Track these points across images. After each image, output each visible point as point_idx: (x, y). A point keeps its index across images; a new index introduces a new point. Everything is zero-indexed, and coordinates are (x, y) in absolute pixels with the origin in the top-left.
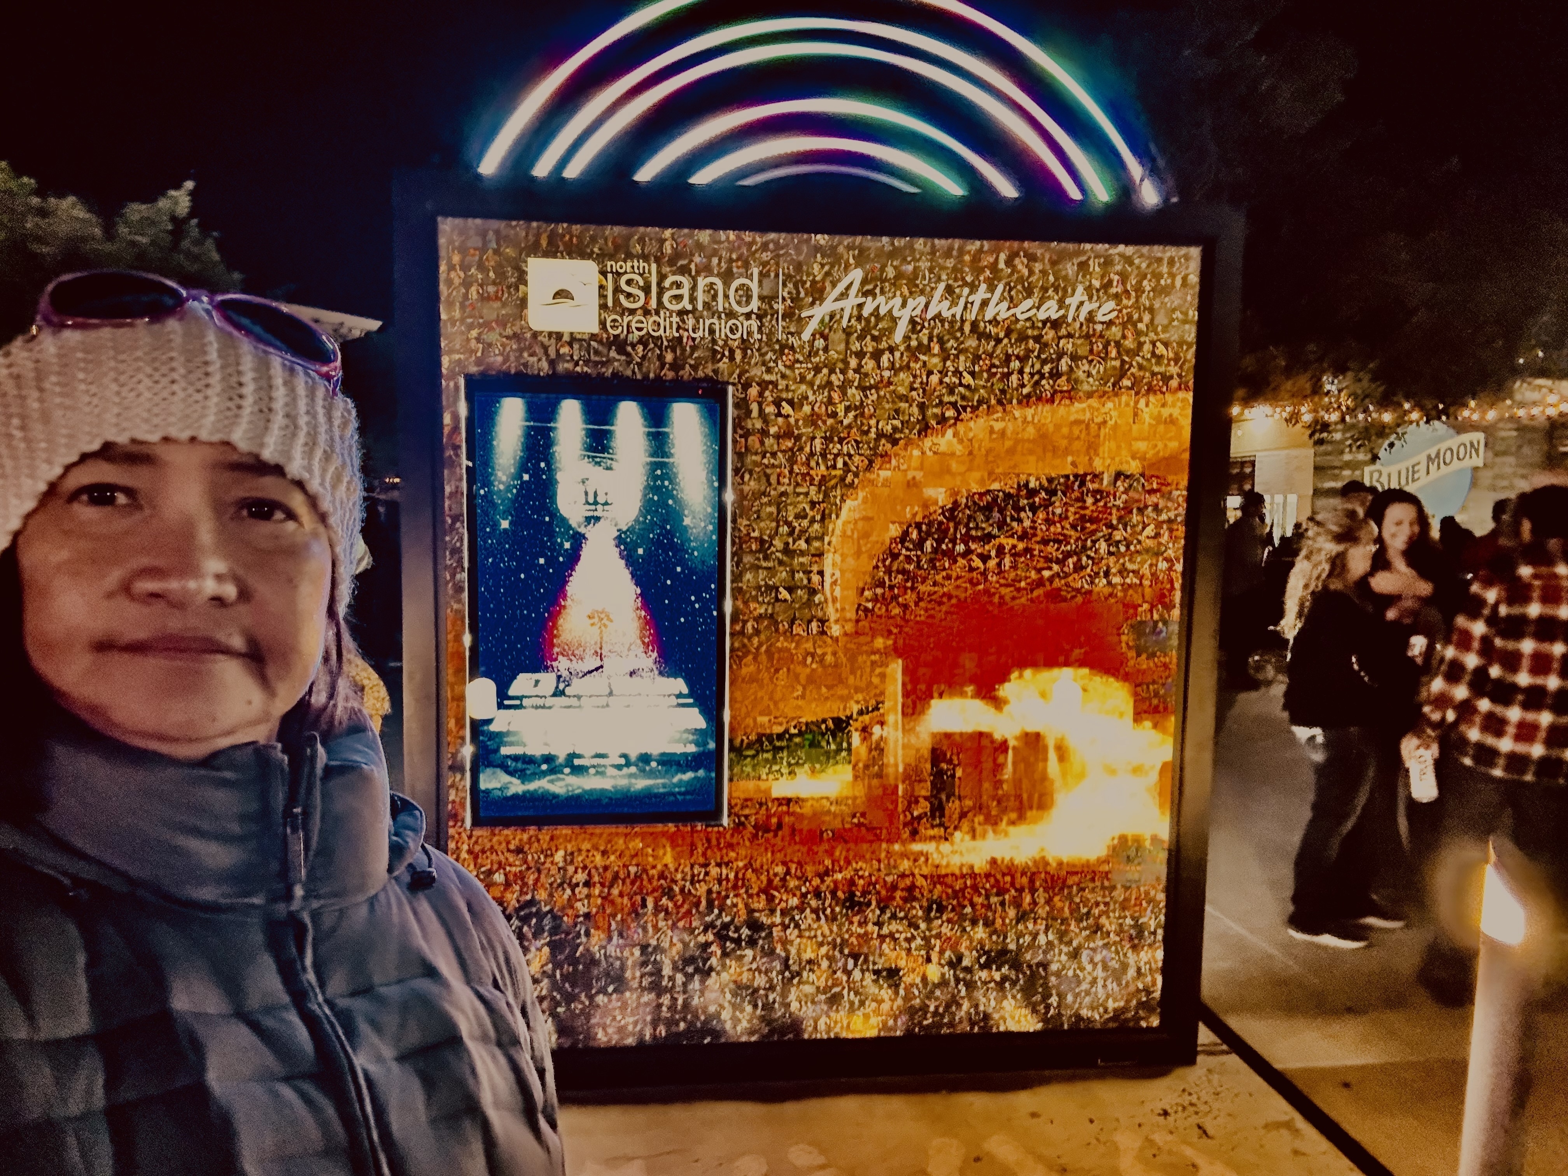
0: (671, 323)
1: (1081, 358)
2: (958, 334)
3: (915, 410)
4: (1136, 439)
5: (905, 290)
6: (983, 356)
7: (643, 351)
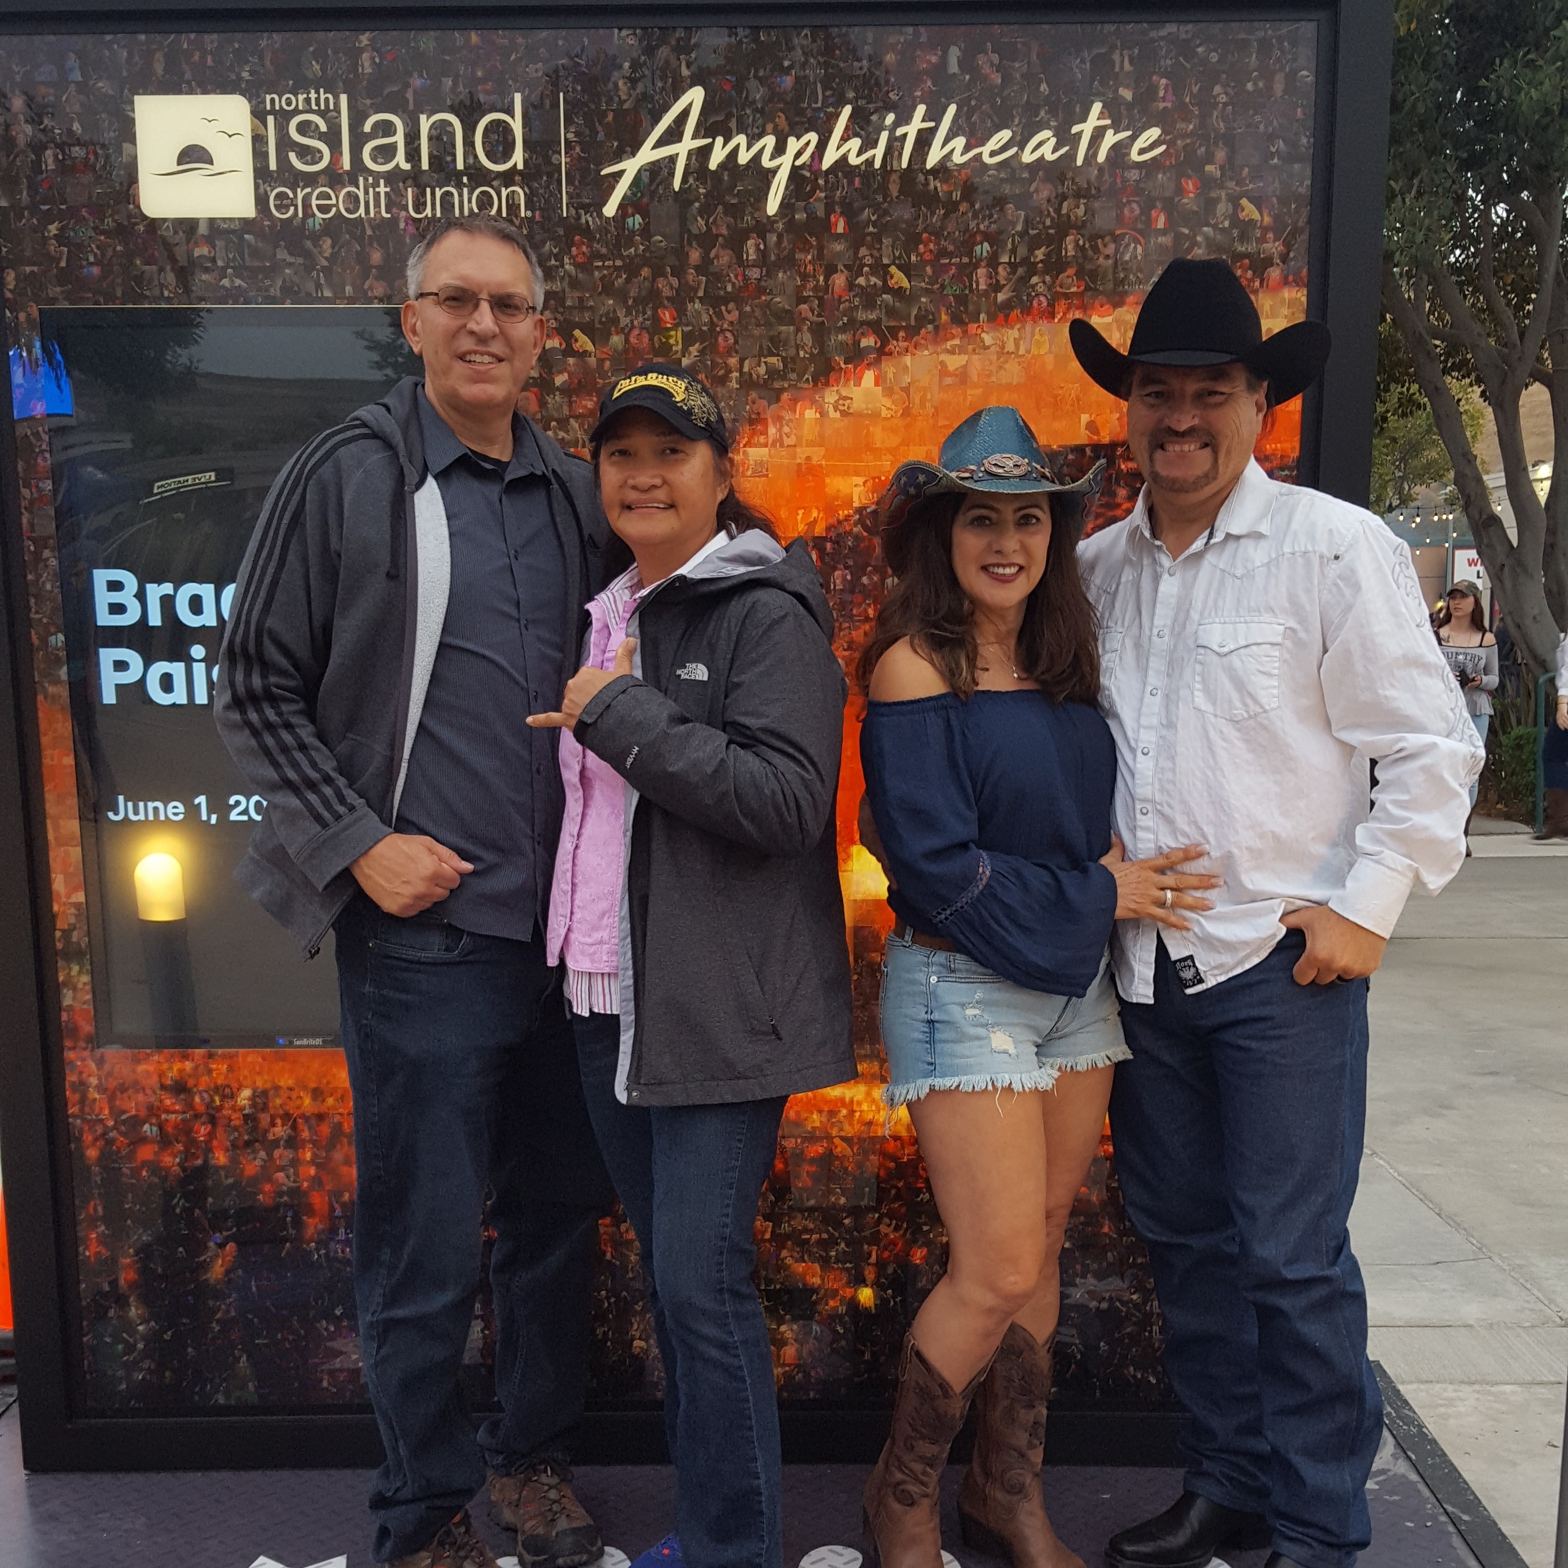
0: (377, 196)
1: (1103, 234)
2: (880, 198)
3: (807, 338)
5: (781, 120)
6: (925, 235)
7: (333, 247)
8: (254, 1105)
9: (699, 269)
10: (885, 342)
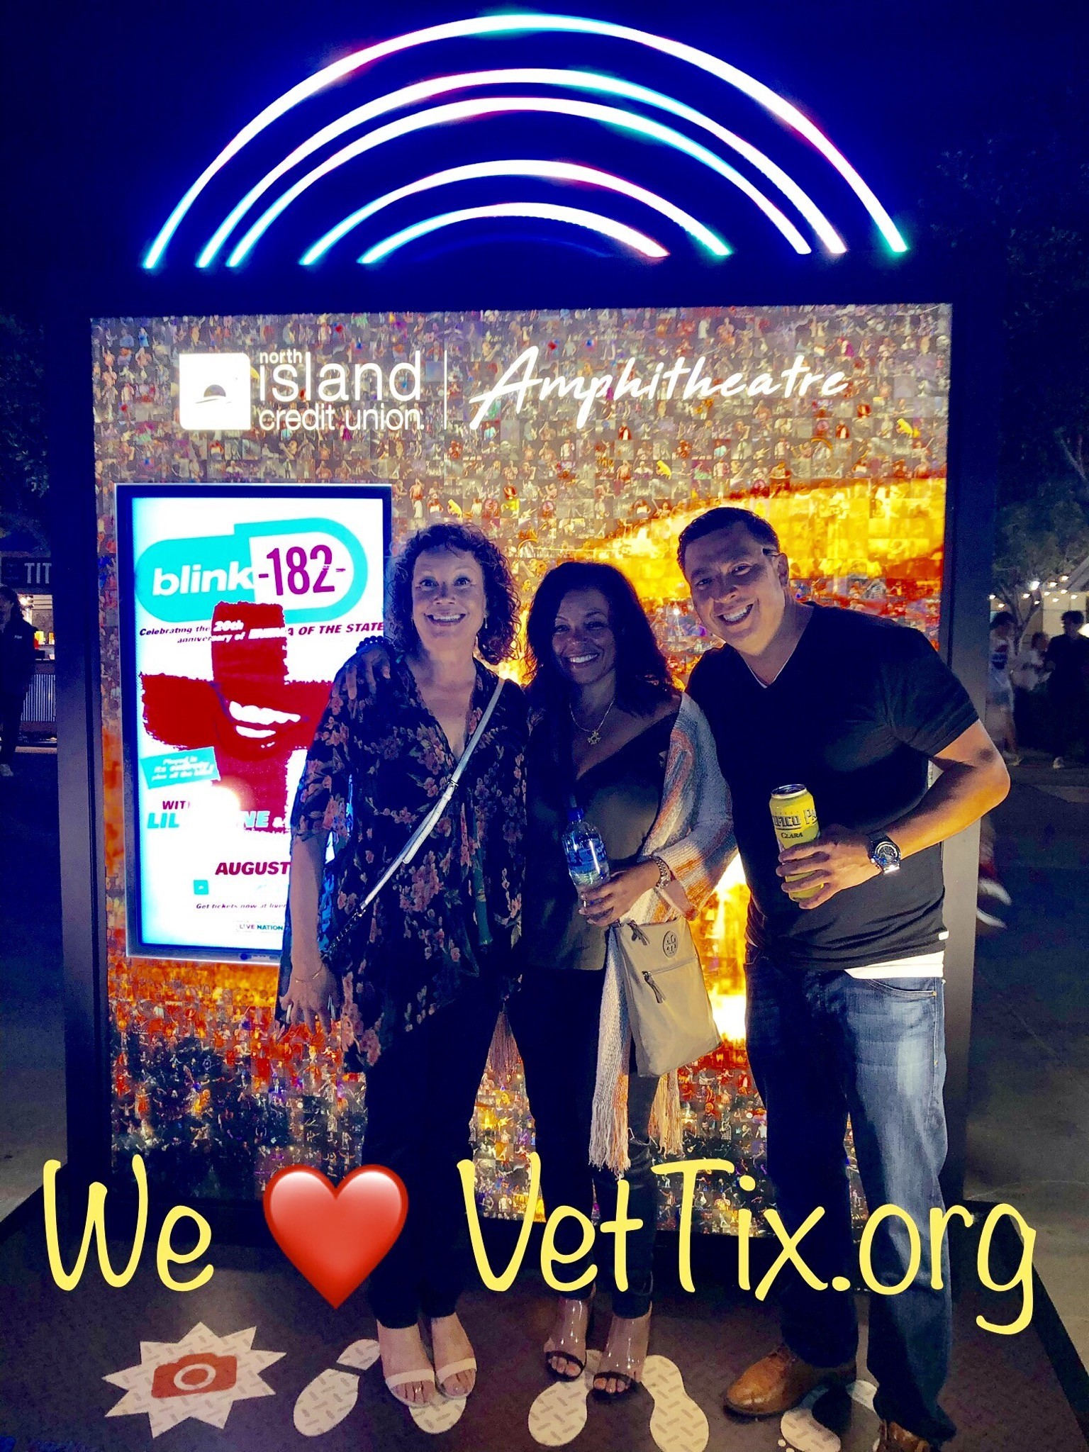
0: (326, 416)
1: (802, 441)
2: (652, 418)
3: (601, 507)
4: (873, 537)
5: (588, 367)
6: (681, 441)
7: (297, 448)
8: (223, 999)
9: (532, 462)
10: (654, 510)
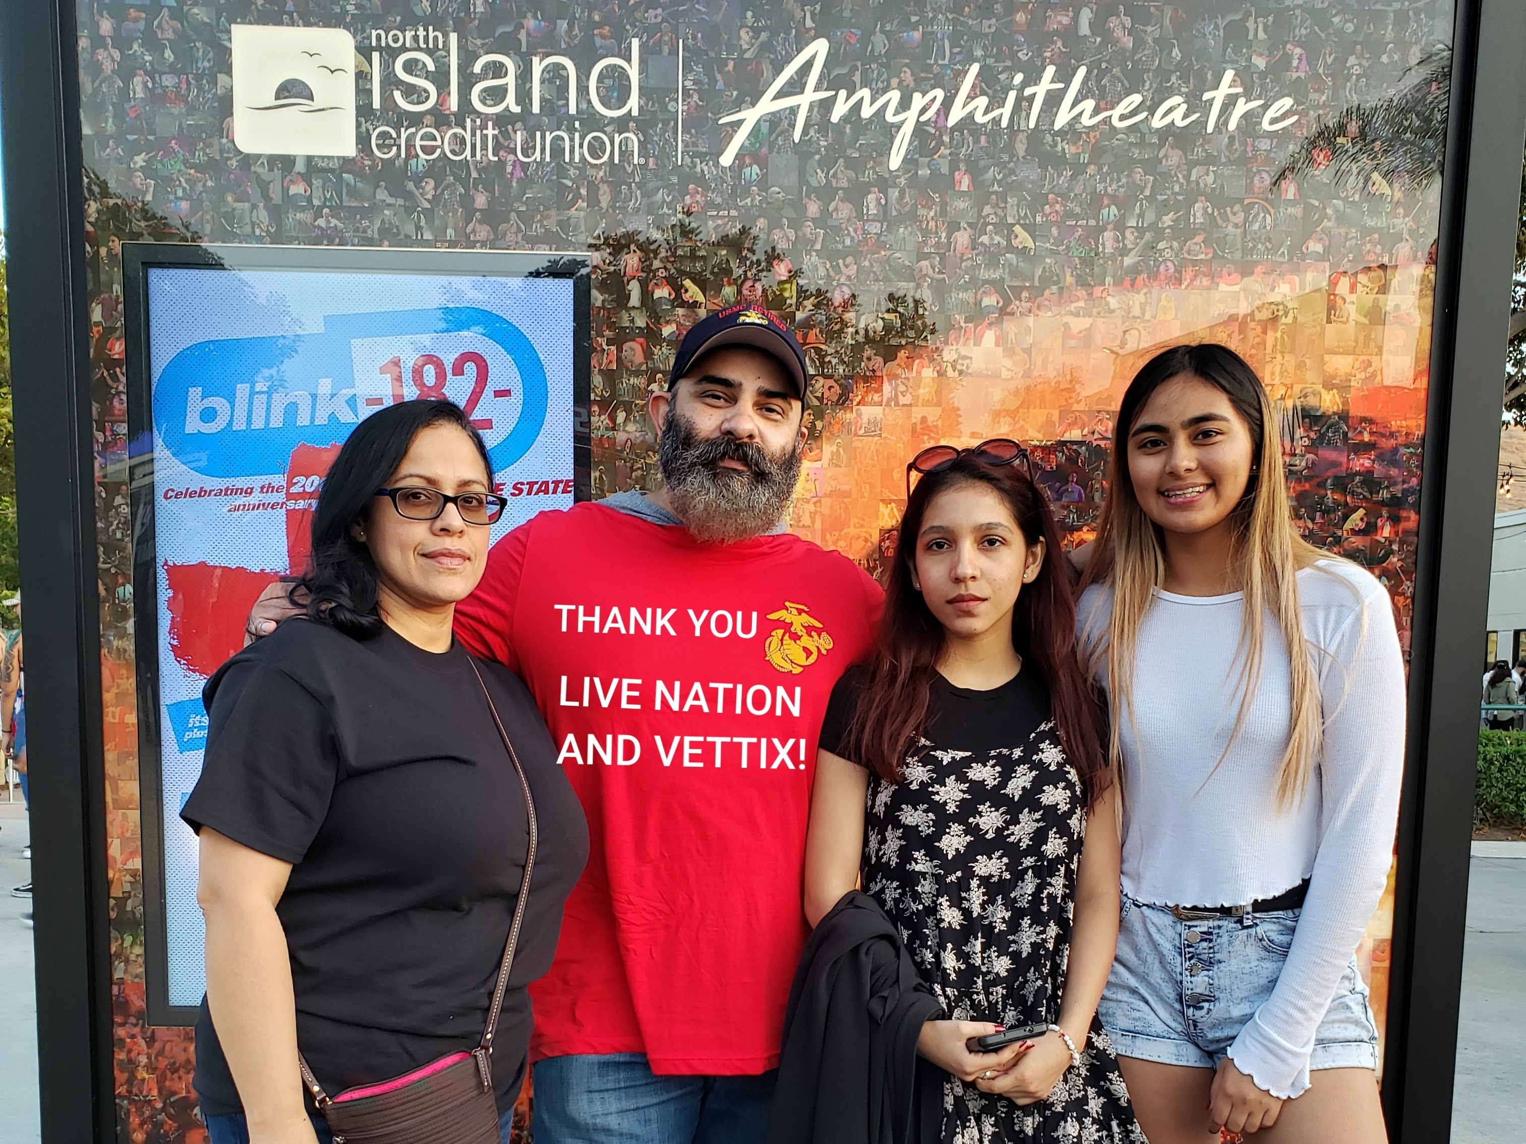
1: (1233, 202)
2: (1006, 157)
4: (1332, 351)
5: (907, 76)
6: (1050, 196)
7: (435, 189)
9: (818, 222)
10: (1008, 302)
